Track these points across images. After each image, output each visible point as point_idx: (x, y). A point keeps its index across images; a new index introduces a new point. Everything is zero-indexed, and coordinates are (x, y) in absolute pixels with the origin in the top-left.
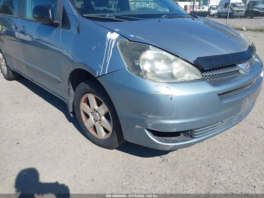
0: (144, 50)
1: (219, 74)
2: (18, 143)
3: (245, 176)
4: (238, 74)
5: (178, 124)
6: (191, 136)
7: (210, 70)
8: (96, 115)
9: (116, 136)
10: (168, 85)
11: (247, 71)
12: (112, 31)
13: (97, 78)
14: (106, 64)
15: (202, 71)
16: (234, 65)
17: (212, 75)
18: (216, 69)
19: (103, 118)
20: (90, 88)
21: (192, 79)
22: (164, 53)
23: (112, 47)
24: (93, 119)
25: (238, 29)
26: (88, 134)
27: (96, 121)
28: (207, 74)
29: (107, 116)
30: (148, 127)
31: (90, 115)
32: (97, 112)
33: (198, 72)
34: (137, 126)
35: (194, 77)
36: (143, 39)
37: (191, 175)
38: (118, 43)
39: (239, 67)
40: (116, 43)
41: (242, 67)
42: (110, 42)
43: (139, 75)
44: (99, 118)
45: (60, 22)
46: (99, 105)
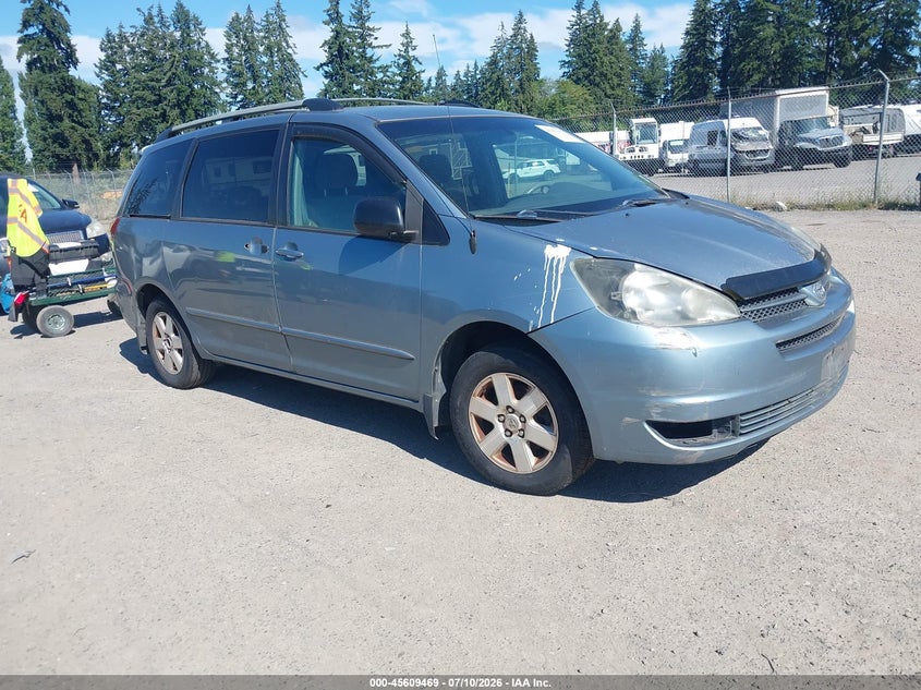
0: (626, 272)
1: (769, 308)
2: (328, 506)
3: (852, 510)
4: (804, 307)
5: (711, 404)
6: (733, 431)
7: (752, 301)
8: (512, 420)
9: (568, 456)
10: (684, 330)
11: (821, 301)
12: (555, 243)
13: (529, 335)
14: (549, 304)
15: (740, 302)
16: (795, 290)
17: (758, 311)
18: (763, 298)
19: (532, 423)
20: (503, 360)
21: (723, 318)
22: (665, 274)
23: (561, 271)
24: (502, 430)
25: (765, 207)
26: (489, 468)
27: (512, 434)
28: (748, 308)
29: (542, 417)
30: (652, 417)
31: (496, 422)
32: (513, 412)
33: (733, 305)
34: (628, 419)
35: (724, 315)
36: (615, 252)
37: (742, 519)
38: (572, 264)
39: (804, 293)
40: (567, 264)
41: (811, 293)
42: (555, 264)
43: (621, 317)
44: (520, 425)
45: (417, 232)
46: (518, 397)
